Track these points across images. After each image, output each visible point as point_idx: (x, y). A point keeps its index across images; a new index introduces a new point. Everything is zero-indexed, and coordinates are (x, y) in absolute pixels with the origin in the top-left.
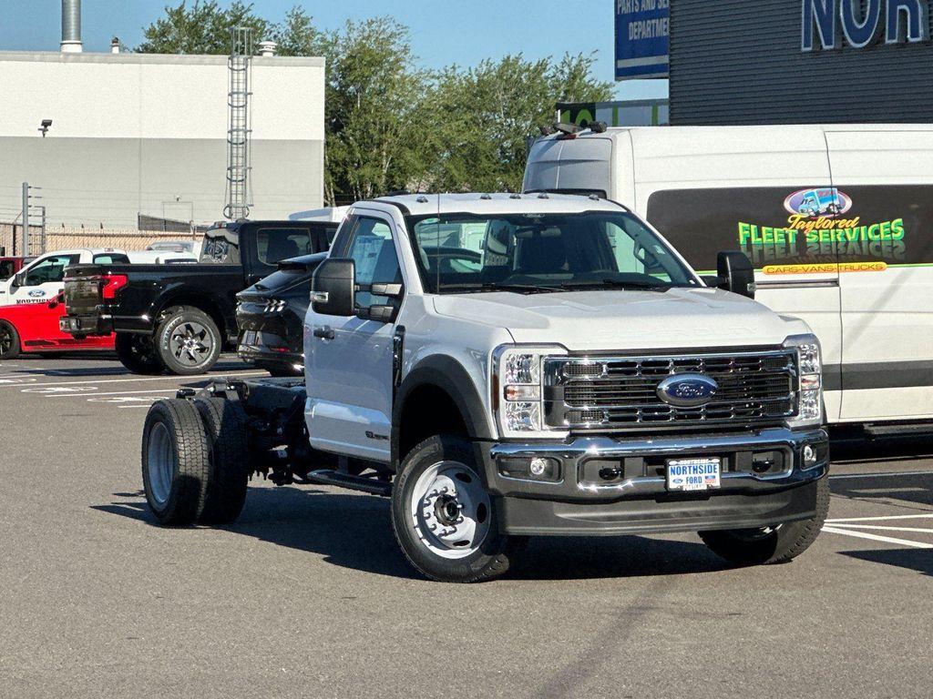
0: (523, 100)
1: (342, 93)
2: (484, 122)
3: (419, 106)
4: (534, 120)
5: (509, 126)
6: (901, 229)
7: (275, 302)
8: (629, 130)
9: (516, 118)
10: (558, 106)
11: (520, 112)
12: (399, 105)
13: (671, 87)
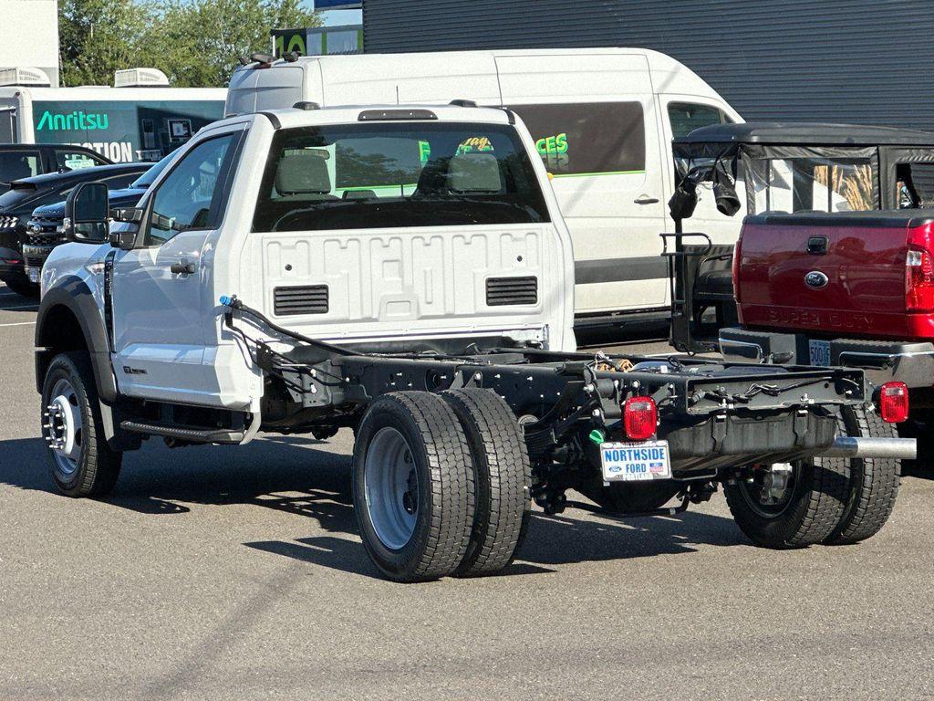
0: (242, 27)
1: (76, 24)
2: (206, 48)
3: (147, 34)
4: (252, 45)
5: (229, 51)
6: (565, 143)
7: (9, 219)
8: (318, 59)
9: (235, 44)
10: (273, 32)
11: (239, 38)
12: (129, 34)
13: (364, 17)
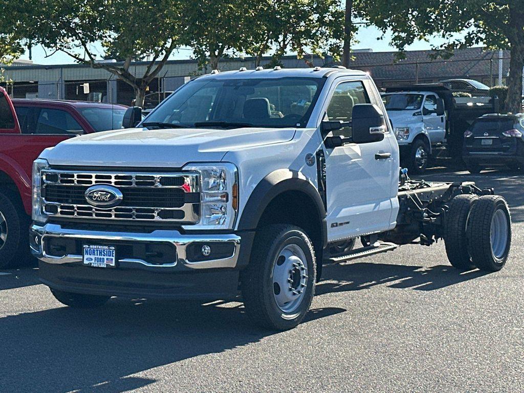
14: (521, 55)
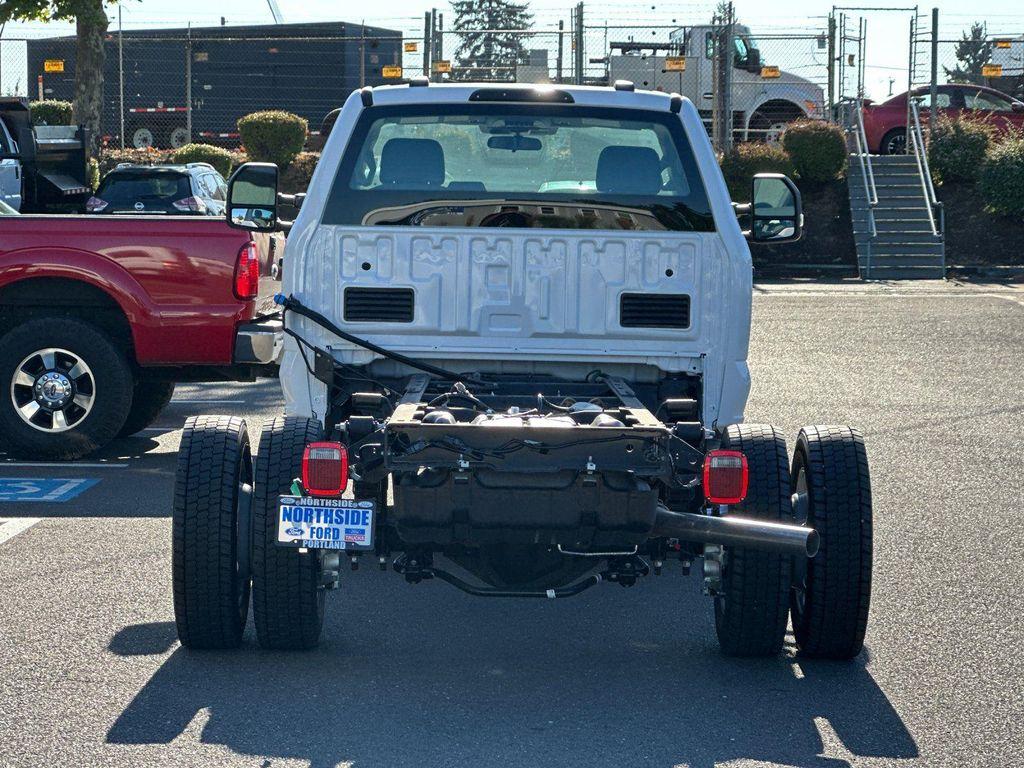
14: (100, 38)
